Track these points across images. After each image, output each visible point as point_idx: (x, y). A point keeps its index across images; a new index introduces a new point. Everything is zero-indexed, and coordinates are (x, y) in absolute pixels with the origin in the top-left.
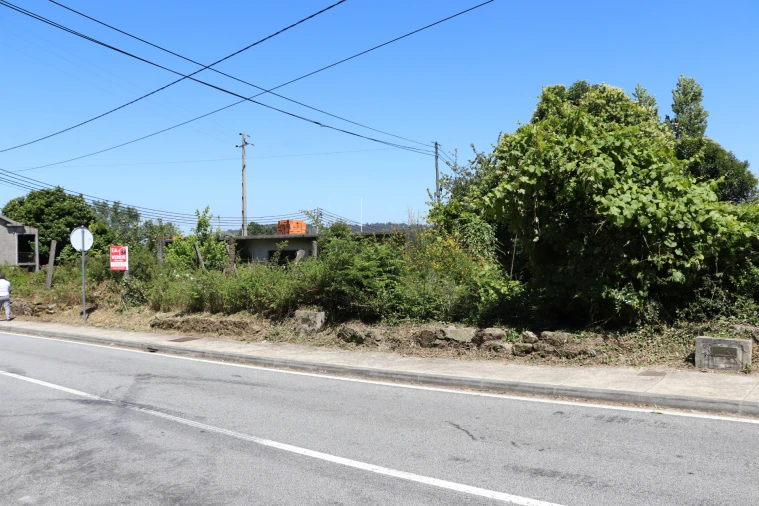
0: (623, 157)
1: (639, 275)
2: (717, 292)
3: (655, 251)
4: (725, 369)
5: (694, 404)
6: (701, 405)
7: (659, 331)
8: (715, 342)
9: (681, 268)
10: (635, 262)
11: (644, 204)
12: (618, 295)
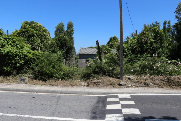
0: (9, 40)
1: (11, 65)
2: (27, 68)
3: (13, 60)
4: (23, 83)
5: (7, 90)
6: (8, 90)
7: (15, 76)
8: (21, 78)
9: (19, 63)
10: (9, 62)
11: (10, 50)
12: (6, 68)
